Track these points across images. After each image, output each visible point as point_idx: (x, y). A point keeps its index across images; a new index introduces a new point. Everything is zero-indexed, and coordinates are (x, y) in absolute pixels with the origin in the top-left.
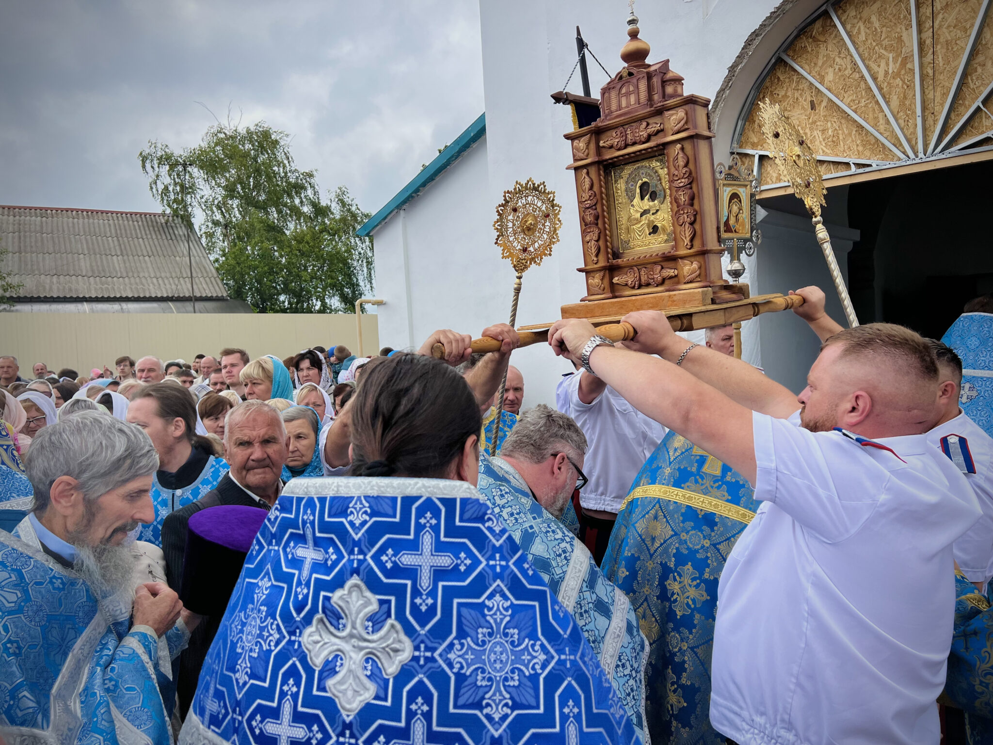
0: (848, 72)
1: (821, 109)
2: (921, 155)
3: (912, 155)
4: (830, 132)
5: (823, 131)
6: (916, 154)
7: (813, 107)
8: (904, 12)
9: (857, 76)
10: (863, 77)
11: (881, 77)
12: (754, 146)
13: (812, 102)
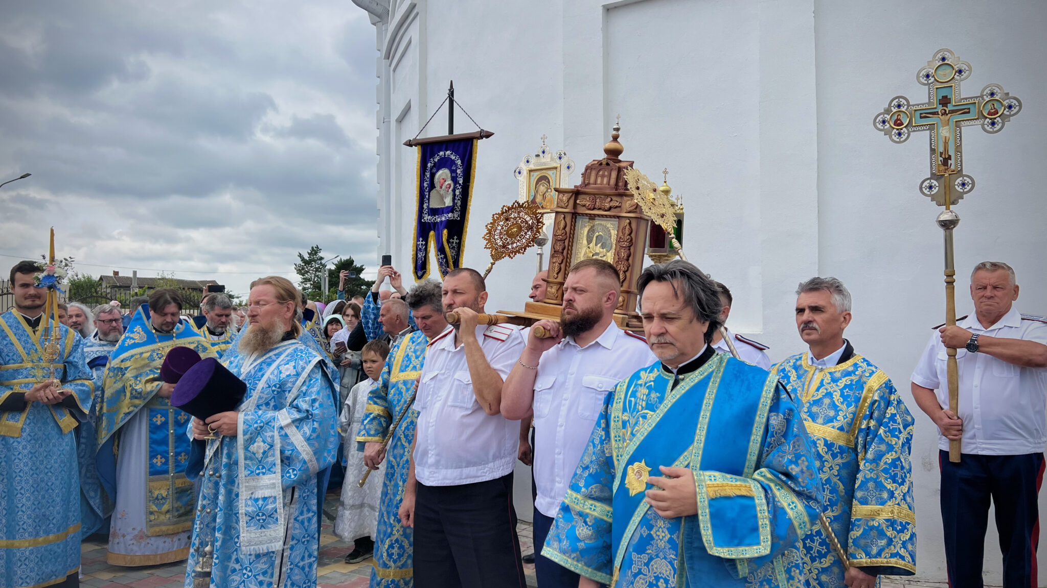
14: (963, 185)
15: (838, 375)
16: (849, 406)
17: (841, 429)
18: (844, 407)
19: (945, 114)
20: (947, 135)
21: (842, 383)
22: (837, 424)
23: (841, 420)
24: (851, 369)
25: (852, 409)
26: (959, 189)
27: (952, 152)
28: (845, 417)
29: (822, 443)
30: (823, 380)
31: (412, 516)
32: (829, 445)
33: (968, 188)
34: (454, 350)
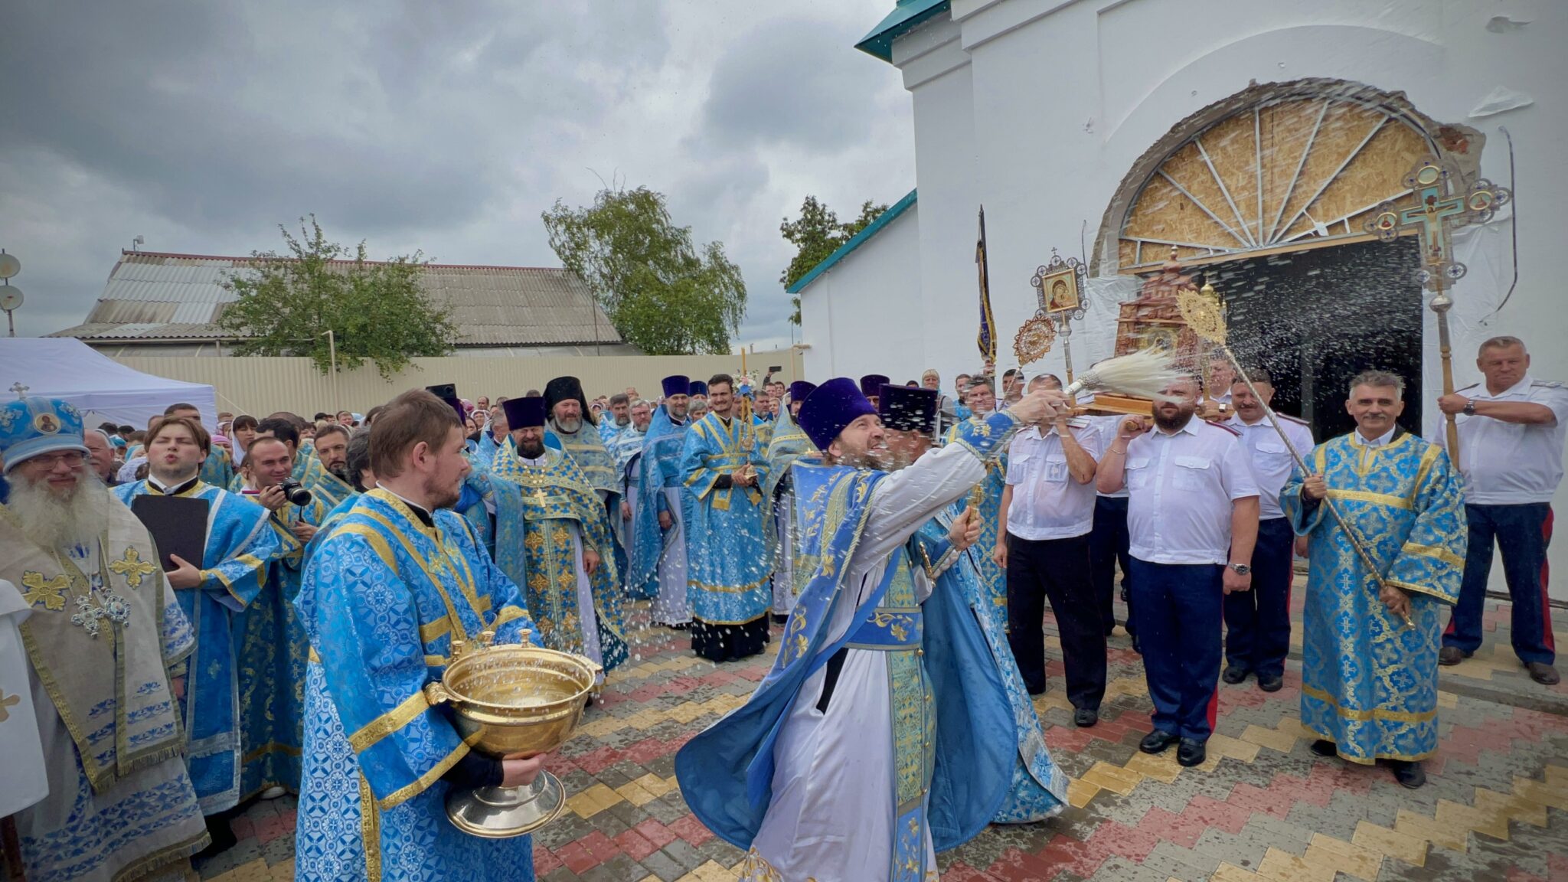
0: (1209, 184)
1: (1189, 210)
2: (1261, 244)
3: (1254, 243)
4: (1195, 226)
5: (1190, 225)
6: (1257, 242)
7: (1182, 208)
8: (1252, 144)
9: (1215, 187)
10: (1219, 188)
11: (1233, 189)
12: (1137, 234)
13: (1181, 205)
14: (1455, 272)
15: (1392, 452)
16: (1407, 476)
17: (1401, 496)
18: (1402, 478)
19: (1432, 211)
20: (1435, 229)
21: (1396, 460)
22: (1397, 492)
23: (1401, 488)
24: (1403, 446)
25: (1411, 479)
26: (1452, 276)
27: (1441, 244)
28: (1405, 486)
29: (1384, 508)
30: (1377, 458)
31: (1005, 559)
32: (1391, 511)
33: (1459, 274)
34: (1040, 438)
